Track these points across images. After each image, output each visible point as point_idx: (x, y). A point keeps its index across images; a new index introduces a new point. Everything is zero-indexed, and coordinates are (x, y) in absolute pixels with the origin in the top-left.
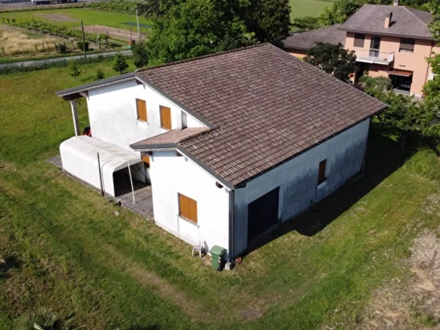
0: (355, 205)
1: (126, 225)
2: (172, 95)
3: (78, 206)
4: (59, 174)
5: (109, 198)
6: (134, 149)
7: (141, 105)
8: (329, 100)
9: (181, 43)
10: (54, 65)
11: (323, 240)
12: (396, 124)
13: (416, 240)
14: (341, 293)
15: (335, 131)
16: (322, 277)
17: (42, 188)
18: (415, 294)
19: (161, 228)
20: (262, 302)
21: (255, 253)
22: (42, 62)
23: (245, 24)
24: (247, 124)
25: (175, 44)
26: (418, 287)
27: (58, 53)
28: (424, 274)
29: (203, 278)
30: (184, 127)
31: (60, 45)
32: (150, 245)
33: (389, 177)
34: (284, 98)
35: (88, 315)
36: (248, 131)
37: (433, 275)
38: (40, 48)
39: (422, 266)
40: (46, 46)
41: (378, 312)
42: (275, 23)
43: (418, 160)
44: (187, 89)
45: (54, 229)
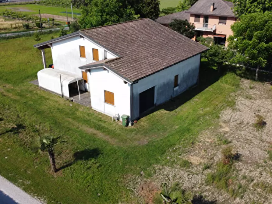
0: (193, 98)
1: (77, 110)
2: (99, 42)
3: (50, 102)
4: (37, 89)
5: (66, 98)
6: (81, 69)
7: (82, 49)
8: (179, 45)
9: (99, 20)
10: (24, 35)
11: (177, 113)
12: (214, 59)
13: (222, 111)
14: (185, 133)
15: (182, 59)
16: (176, 127)
17: (29, 95)
18: (221, 133)
19: (95, 110)
20: (147, 138)
21: (144, 119)
22: (17, 34)
23: (134, 10)
24: (138, 56)
25: (95, 21)
26: (222, 130)
27: (25, 29)
28: (225, 125)
29: (118, 130)
30: (106, 58)
31: (26, 24)
32: (90, 118)
33: (211, 86)
34: (156, 44)
35: (63, 146)
36: (138, 59)
37: (230, 125)
38: (14, 26)
39: (225, 122)
40: (17, 25)
41: (202, 140)
42: (151, 10)
43: (226, 78)
44: (106, 39)
45: (39, 113)
